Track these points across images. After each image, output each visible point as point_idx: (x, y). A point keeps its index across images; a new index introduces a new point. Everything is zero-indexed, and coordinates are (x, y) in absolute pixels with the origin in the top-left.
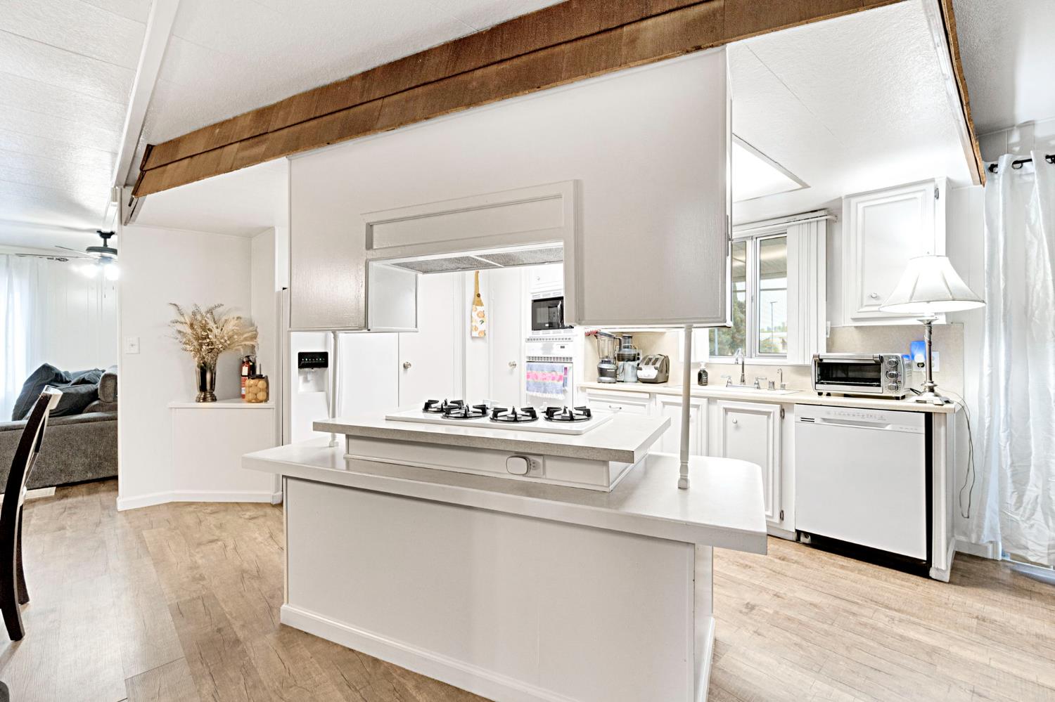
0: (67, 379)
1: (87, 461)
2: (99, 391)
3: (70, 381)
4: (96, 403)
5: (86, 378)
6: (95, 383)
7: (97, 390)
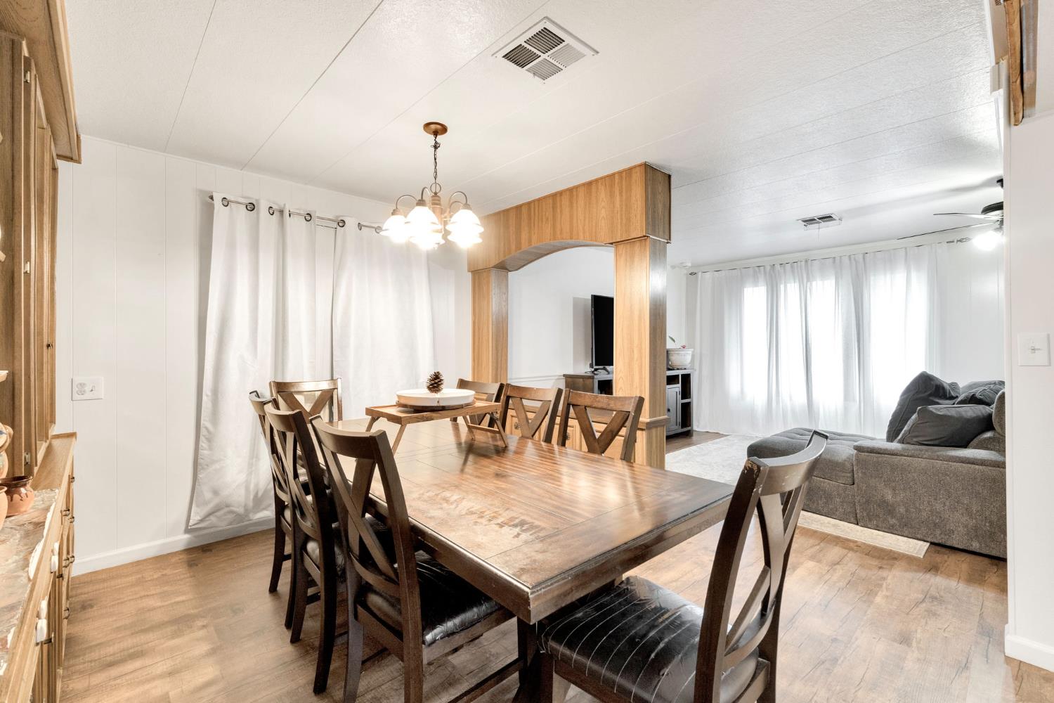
0: (953, 394)
1: (972, 523)
2: (993, 415)
3: (957, 397)
4: (988, 434)
5: (978, 395)
6: (989, 404)
7: (990, 415)
